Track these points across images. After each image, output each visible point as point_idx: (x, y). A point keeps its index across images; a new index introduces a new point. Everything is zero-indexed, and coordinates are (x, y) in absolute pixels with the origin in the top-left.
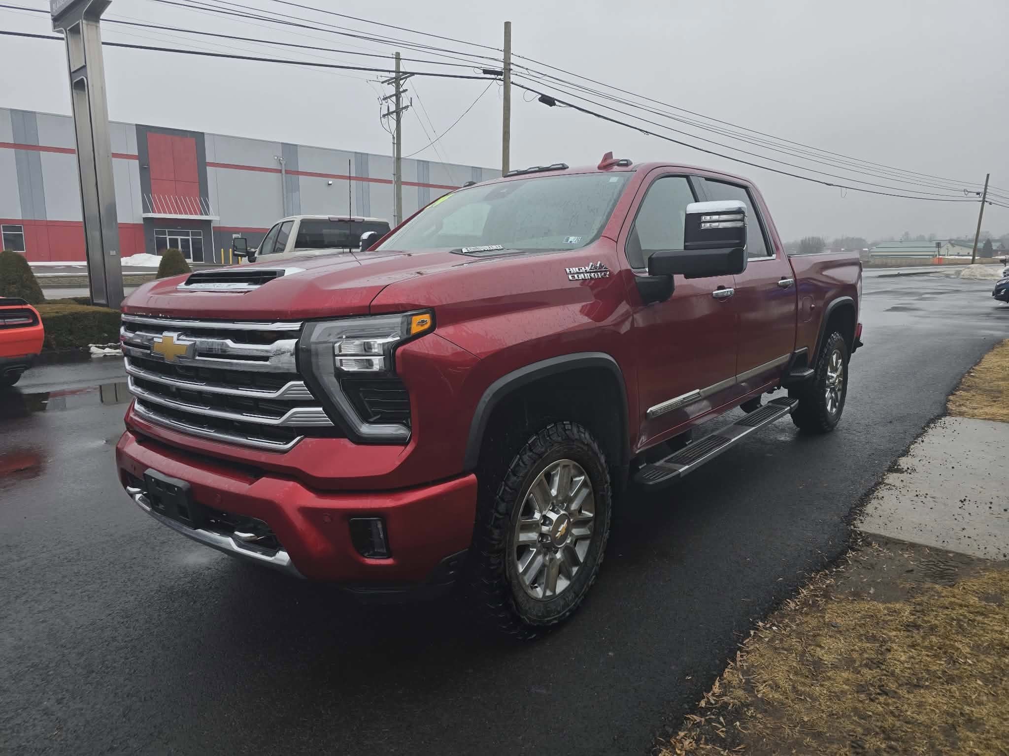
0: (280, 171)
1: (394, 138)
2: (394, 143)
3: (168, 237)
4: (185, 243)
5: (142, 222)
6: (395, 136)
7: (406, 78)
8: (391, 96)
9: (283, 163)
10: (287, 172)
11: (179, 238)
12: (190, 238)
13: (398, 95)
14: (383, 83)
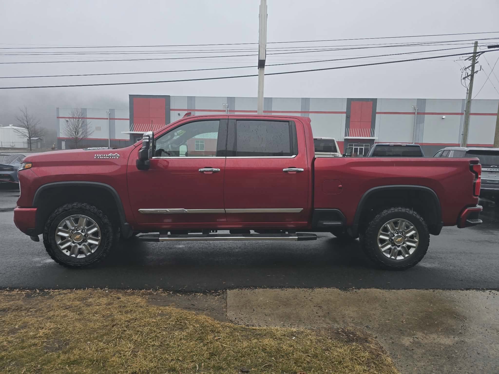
0: (414, 113)
1: (468, 90)
2: (467, 93)
3: (354, 147)
4: (361, 149)
5: (343, 141)
6: (468, 89)
7: (480, 55)
8: (469, 67)
9: (416, 109)
10: (418, 113)
11: (359, 147)
12: (363, 148)
13: (473, 66)
14: (465, 60)
